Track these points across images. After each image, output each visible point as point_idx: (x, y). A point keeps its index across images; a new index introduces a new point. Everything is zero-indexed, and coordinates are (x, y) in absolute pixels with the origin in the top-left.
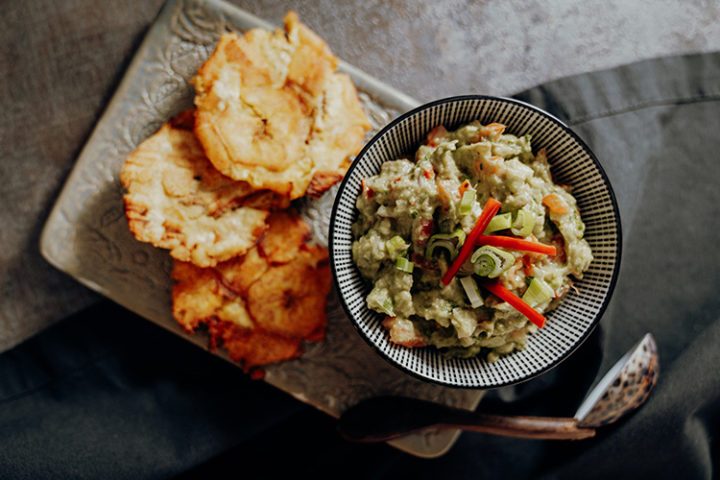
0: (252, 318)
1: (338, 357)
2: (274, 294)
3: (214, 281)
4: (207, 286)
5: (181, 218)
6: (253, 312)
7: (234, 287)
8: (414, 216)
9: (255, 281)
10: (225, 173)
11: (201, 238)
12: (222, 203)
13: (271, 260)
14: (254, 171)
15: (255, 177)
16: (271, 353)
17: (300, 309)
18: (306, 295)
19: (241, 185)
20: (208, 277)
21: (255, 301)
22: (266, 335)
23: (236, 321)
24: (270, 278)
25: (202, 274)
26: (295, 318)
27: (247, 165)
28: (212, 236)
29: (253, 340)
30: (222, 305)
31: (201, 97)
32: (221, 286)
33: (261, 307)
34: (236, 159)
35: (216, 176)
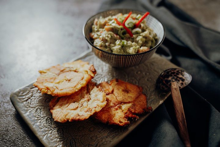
0: (129, 103)
1: (149, 91)
2: (123, 94)
3: (112, 109)
4: (113, 111)
5: (86, 107)
6: (127, 101)
7: (116, 104)
8: (111, 36)
9: (116, 98)
10: (77, 90)
11: (95, 104)
12: (86, 97)
13: (111, 92)
14: (80, 83)
15: (82, 83)
16: (143, 101)
17: (130, 89)
18: (126, 87)
19: (82, 91)
20: (110, 110)
21: (123, 100)
22: (136, 100)
23: (129, 107)
24: (116, 93)
25: (108, 111)
26: (132, 91)
27: (78, 84)
28: (96, 101)
29: (137, 104)
30: (121, 109)
31: (48, 92)
32: (114, 107)
33: (126, 99)
34: (74, 86)
35: (76, 97)
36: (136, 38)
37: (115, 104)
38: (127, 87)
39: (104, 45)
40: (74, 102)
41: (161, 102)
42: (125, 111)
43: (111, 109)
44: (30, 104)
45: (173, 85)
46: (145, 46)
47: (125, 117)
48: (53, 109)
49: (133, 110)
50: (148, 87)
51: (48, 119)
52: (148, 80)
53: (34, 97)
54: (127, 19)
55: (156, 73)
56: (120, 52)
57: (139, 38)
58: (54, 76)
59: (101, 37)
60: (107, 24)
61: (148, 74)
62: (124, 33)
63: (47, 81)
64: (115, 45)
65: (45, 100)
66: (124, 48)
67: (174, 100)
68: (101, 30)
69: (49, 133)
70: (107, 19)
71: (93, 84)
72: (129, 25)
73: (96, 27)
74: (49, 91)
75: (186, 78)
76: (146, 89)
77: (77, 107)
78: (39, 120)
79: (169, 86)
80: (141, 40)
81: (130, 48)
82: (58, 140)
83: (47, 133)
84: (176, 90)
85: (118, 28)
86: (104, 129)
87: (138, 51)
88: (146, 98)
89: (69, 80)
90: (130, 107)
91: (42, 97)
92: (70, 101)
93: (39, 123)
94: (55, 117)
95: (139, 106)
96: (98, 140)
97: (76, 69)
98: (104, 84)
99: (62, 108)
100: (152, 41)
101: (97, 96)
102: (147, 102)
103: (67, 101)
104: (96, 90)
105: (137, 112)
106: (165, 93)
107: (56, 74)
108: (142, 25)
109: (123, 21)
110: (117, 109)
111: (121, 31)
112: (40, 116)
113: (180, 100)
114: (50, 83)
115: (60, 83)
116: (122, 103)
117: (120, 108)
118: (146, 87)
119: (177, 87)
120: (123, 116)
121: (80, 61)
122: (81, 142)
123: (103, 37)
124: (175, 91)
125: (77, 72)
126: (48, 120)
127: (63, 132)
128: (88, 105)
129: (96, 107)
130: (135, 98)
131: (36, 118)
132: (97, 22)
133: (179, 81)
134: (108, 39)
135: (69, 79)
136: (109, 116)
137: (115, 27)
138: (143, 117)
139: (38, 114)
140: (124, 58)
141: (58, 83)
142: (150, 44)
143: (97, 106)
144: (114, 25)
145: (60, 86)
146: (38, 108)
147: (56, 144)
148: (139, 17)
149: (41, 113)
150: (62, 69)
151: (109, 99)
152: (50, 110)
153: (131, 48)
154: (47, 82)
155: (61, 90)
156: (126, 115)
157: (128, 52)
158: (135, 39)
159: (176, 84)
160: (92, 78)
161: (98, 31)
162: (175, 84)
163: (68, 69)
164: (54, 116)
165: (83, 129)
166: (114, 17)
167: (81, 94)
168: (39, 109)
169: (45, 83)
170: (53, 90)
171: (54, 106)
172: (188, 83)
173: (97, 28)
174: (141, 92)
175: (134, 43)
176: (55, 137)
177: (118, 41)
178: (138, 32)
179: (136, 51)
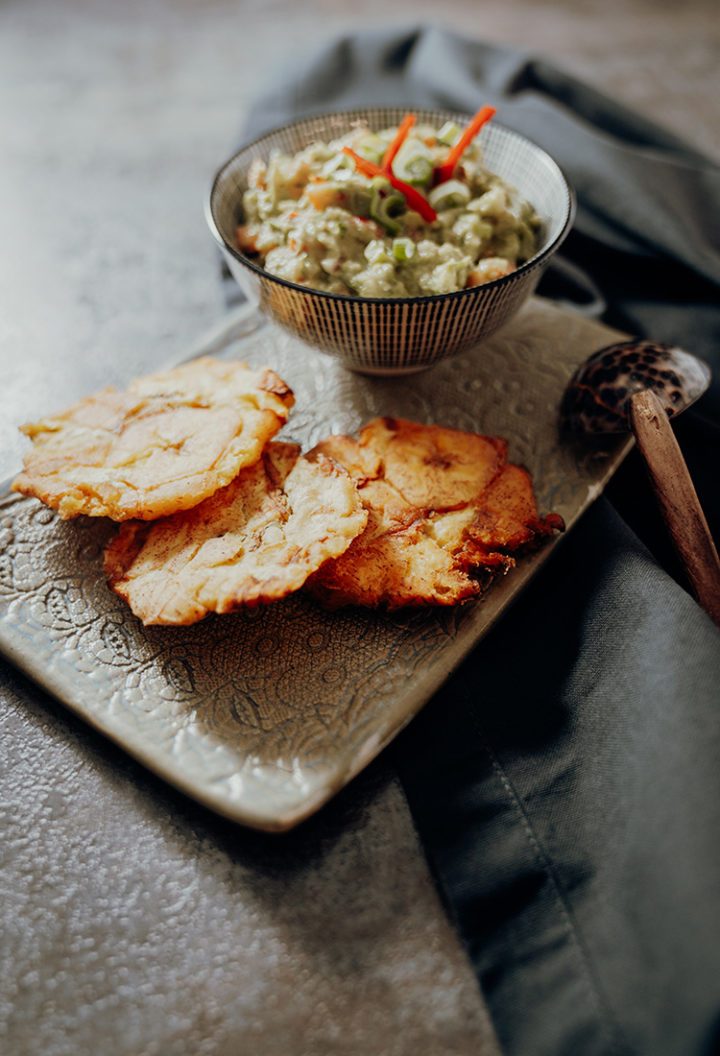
0: (462, 506)
1: (534, 452)
2: (427, 475)
3: (393, 540)
4: (399, 549)
5: (280, 546)
6: (452, 503)
7: (407, 519)
8: (343, 229)
9: (403, 496)
10: (223, 483)
11: (317, 528)
12: (270, 505)
13: (374, 475)
14: (232, 450)
15: (243, 448)
16: (522, 494)
17: (455, 452)
18: (435, 444)
19: (248, 483)
20: (385, 546)
21: (434, 498)
22: (491, 493)
23: (464, 526)
24: (400, 477)
25: (378, 552)
26: (467, 458)
27: (221, 456)
28: (318, 516)
29: (498, 507)
30: (435, 539)
31: (93, 506)
32: (402, 533)
33: (444, 493)
34: (208, 467)
35: (224, 512)
36: (451, 226)
37: (401, 521)
38: (440, 445)
39: (316, 268)
40: (221, 536)
41: (594, 491)
42: (455, 543)
43: (387, 542)
44: (11, 573)
45: (639, 407)
46: (494, 255)
47: (456, 567)
48: (126, 580)
49: (483, 534)
50: (524, 439)
51: (110, 626)
52: (519, 410)
53: (23, 542)
54: (396, 149)
55: (548, 377)
56: (391, 292)
57: (467, 226)
58: (99, 437)
59: (294, 236)
60: (312, 178)
61: (515, 385)
62: (395, 211)
63: (71, 463)
64: (364, 262)
65: (79, 552)
66: (404, 273)
67: (653, 465)
68: (287, 206)
69: (127, 685)
70: (305, 158)
71: (286, 452)
72: (413, 173)
73: (262, 196)
74: (94, 501)
75: (686, 371)
76: (519, 449)
77: (237, 550)
78: (69, 636)
79: (623, 415)
80: (476, 231)
81: (431, 270)
82: (176, 706)
83: (120, 686)
84: (654, 425)
85: (365, 189)
86: (372, 635)
87: (470, 280)
88: (531, 482)
89: (178, 447)
90: (470, 526)
91: (60, 539)
92: (198, 534)
93: (74, 651)
94: (145, 608)
95: (506, 514)
96: (355, 681)
97: (199, 398)
98: (337, 446)
99: (168, 565)
100: (521, 236)
101: (319, 497)
102: (534, 497)
103: (188, 536)
104: (306, 471)
105: (502, 539)
106: (602, 454)
107: (110, 431)
108: (469, 168)
109: (381, 158)
110: (414, 541)
111: (379, 204)
112: (69, 621)
113: (680, 465)
114: (93, 469)
115: (137, 463)
116: (433, 513)
117: (427, 532)
118: (518, 440)
119: (658, 411)
120: (449, 562)
121: (204, 361)
122: (282, 702)
123: (306, 236)
124: (651, 428)
125: (207, 407)
126: (111, 632)
127: (190, 671)
128: (284, 538)
129: (326, 538)
130: (484, 485)
131: (53, 633)
132: (263, 175)
133: (661, 385)
134: (331, 242)
135: (175, 442)
136: (387, 569)
137: (351, 186)
138: (530, 561)
139: (59, 612)
140: (414, 315)
141: (130, 463)
142: (514, 246)
143: (330, 535)
144: (348, 177)
145: (142, 475)
146: (53, 589)
147: (171, 723)
148: (452, 134)
149: (72, 607)
150: (132, 405)
151: (372, 502)
152: (110, 585)
153: (440, 270)
154: (76, 465)
155: (151, 489)
156: (460, 560)
157: (425, 287)
158: (446, 232)
159: (654, 400)
160: (282, 421)
161: (275, 213)
162: (650, 400)
163: (158, 403)
164: (137, 605)
165: (279, 647)
166: (337, 146)
167: (245, 497)
168: (55, 593)
169: (68, 470)
170: (115, 493)
171: (127, 567)
172: (698, 390)
173: (268, 201)
174: (505, 458)
175: (447, 248)
176: (158, 696)
177: (373, 244)
178: (457, 199)
179: (463, 281)
